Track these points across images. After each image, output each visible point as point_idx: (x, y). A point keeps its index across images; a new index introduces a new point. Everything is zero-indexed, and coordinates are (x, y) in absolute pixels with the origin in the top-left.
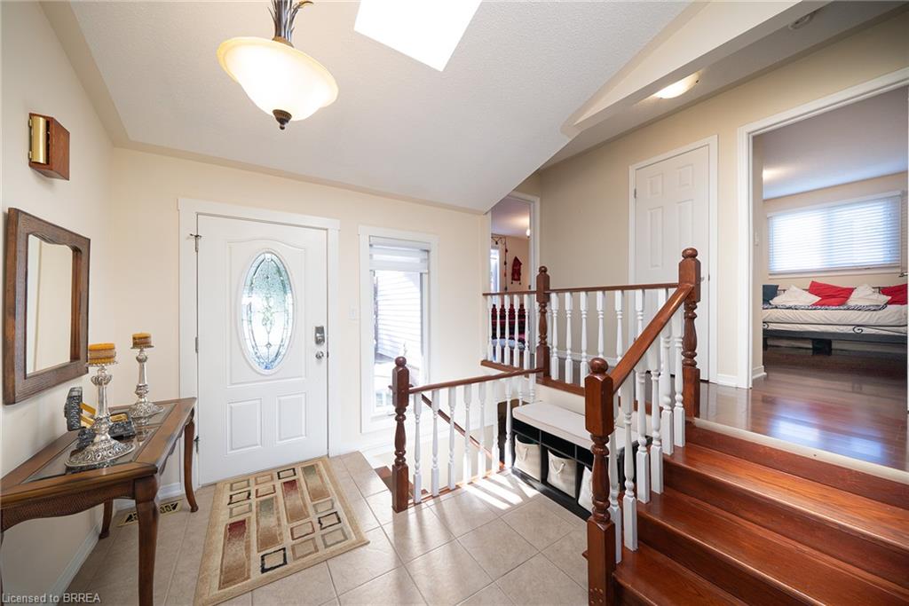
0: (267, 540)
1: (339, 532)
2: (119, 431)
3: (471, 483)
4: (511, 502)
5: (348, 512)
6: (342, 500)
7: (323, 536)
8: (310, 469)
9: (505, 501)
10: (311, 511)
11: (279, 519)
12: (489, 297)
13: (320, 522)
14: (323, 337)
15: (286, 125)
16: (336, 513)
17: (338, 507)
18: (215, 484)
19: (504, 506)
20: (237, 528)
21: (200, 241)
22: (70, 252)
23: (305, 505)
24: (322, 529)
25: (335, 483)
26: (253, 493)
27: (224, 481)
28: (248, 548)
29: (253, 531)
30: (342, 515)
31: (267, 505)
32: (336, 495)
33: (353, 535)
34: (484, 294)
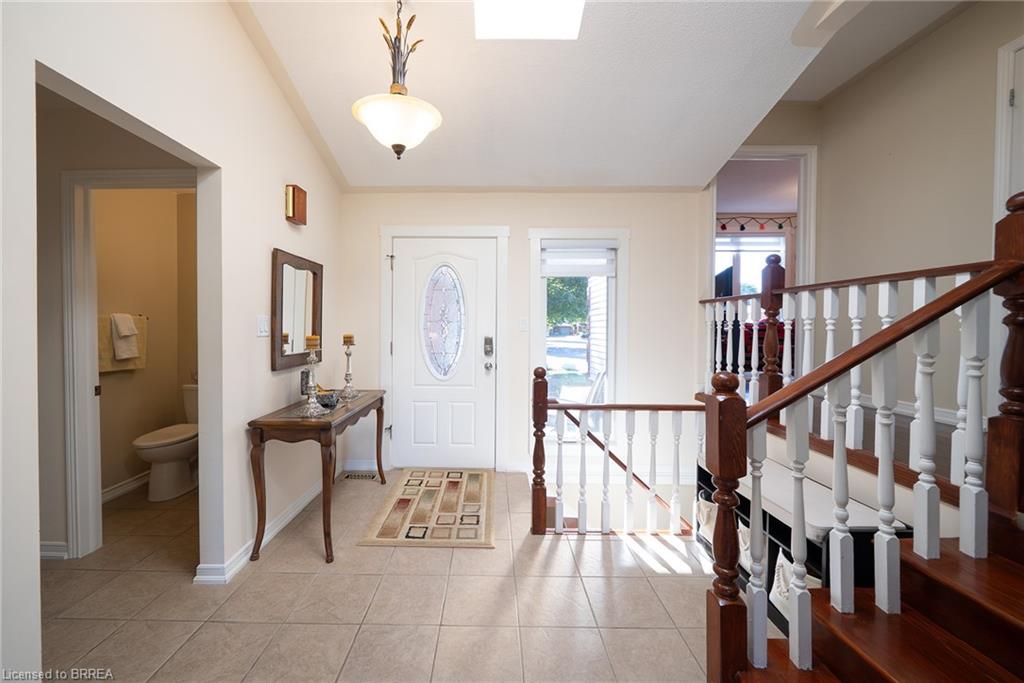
0: (419, 518)
1: (473, 531)
2: (326, 401)
3: (632, 534)
4: (674, 567)
5: (489, 519)
6: (489, 508)
7: (459, 529)
8: (475, 476)
9: (665, 564)
10: (460, 508)
11: (433, 506)
12: (707, 305)
13: (462, 519)
14: (492, 348)
15: (402, 156)
16: (478, 516)
17: (483, 513)
18: (402, 469)
19: (660, 569)
20: (404, 503)
21: (394, 261)
22: (311, 275)
23: (457, 503)
24: (461, 524)
25: (490, 494)
26: (425, 482)
27: (409, 468)
28: (404, 519)
29: (412, 510)
30: (482, 519)
31: (430, 494)
32: (485, 503)
33: (483, 537)
34: (700, 302)
